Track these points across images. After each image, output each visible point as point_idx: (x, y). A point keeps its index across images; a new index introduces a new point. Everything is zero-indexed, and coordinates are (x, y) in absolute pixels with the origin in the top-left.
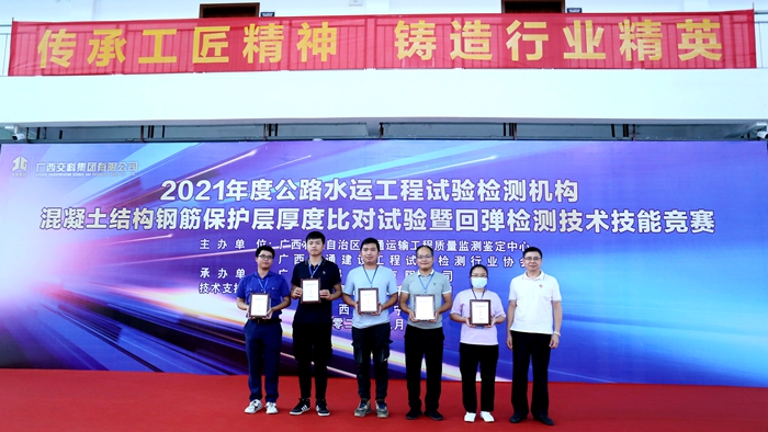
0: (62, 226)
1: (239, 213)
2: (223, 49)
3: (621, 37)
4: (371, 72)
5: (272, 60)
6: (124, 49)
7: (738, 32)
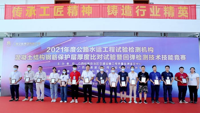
0: (21, 59)
1: (67, 55)
2: (62, 12)
3: (164, 10)
4: (101, 19)
5: (75, 15)
6: (36, 12)
7: (192, 10)
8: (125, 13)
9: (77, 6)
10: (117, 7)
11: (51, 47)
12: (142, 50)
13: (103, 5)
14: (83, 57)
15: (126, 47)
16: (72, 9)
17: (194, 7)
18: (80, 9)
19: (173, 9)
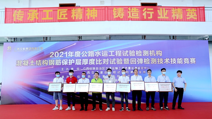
1: (72, 60)
2: (66, 16)
3: (172, 13)
4: (107, 22)
5: (79, 19)
6: (38, 16)
7: (201, 12)
8: (131, 16)
9: (82, 9)
10: (123, 9)
11: (54, 52)
12: (150, 54)
13: (109, 8)
14: (88, 62)
15: (133, 51)
16: (76, 12)
17: (202, 9)
18: (84, 12)
19: (182, 11)
